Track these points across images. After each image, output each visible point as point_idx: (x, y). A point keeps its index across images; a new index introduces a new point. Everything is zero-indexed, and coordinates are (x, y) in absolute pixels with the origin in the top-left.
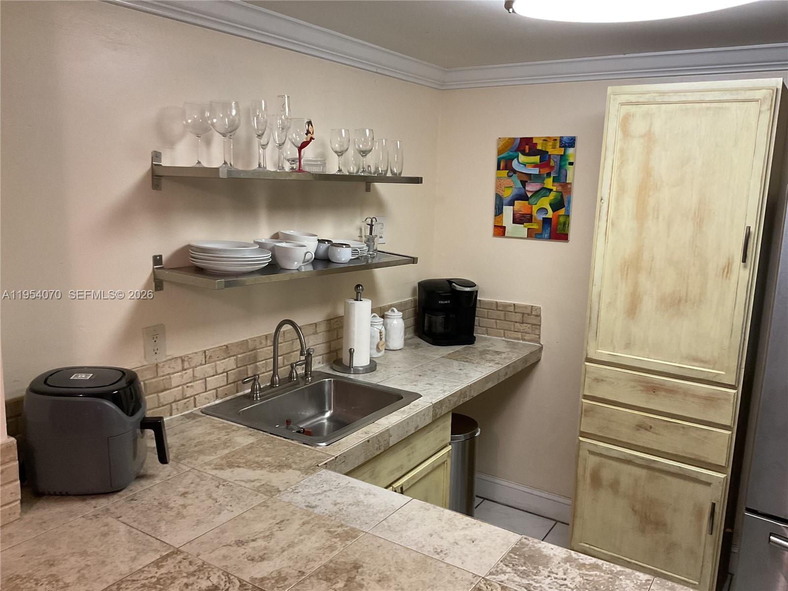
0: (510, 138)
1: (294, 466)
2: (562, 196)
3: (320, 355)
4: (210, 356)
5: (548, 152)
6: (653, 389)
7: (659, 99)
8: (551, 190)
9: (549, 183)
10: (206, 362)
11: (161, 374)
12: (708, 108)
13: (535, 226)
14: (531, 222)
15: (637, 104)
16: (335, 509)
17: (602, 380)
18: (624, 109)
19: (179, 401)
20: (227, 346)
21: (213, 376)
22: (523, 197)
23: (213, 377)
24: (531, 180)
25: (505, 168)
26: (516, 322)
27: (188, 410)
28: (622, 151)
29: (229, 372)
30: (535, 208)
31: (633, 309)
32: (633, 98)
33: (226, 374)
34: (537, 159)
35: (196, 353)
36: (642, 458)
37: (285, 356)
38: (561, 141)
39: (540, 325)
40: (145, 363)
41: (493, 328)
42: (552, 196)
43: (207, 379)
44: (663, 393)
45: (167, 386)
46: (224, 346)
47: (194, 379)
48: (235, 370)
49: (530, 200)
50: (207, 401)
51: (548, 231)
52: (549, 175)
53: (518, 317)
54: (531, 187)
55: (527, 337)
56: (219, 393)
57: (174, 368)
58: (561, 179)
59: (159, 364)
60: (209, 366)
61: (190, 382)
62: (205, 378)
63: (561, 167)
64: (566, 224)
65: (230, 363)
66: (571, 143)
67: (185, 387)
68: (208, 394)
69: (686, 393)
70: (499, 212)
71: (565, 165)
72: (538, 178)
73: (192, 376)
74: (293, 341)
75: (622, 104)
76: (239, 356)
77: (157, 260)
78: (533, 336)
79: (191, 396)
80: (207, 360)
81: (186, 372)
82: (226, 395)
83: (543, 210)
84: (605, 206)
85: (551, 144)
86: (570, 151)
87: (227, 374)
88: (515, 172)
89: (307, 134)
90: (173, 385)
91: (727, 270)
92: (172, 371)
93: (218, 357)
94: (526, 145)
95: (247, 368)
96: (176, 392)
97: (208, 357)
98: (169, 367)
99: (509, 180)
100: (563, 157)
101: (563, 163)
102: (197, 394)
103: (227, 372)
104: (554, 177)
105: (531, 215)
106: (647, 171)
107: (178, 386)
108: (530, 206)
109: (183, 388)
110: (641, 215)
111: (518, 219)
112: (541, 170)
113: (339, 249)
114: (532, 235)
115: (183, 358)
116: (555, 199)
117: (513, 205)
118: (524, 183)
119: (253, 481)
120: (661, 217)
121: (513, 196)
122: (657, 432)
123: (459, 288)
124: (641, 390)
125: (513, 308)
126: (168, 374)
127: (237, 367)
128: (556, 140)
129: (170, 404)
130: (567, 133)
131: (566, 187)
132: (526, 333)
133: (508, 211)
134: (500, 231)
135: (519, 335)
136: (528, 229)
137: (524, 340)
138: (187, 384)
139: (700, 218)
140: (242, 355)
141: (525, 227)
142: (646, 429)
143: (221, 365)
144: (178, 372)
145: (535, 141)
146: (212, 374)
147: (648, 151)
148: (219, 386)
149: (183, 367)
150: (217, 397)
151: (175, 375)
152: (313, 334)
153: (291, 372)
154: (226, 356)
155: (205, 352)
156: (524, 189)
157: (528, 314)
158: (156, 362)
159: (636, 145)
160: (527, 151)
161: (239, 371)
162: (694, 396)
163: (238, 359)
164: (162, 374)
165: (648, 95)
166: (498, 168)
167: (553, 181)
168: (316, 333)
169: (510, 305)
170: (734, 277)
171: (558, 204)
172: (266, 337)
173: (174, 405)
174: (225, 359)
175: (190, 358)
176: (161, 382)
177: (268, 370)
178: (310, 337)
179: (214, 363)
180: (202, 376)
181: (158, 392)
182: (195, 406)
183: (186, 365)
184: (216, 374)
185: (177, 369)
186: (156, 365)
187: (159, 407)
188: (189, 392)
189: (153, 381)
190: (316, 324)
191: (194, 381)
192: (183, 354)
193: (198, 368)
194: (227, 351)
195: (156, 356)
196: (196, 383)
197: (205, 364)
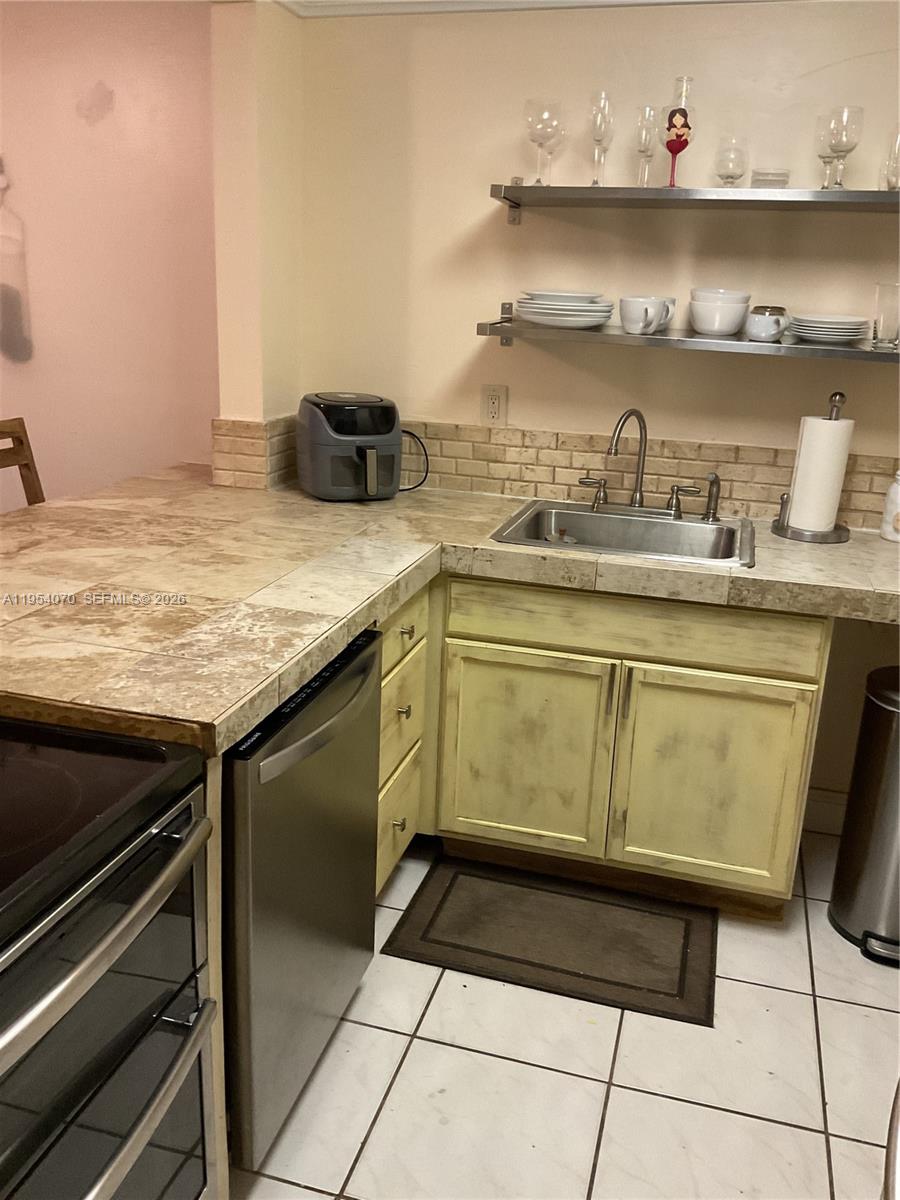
4: (563, 442)
11: (493, 441)
19: (515, 480)
20: (591, 437)
21: (566, 468)
23: (565, 470)
27: (524, 496)
29: (590, 471)
33: (585, 471)
35: (544, 432)
40: (480, 425)
43: (557, 469)
45: (499, 458)
46: (588, 435)
47: (537, 462)
48: (602, 472)
50: (554, 496)
56: (572, 492)
57: (511, 440)
59: (492, 430)
60: (561, 454)
61: (532, 464)
62: (554, 467)
65: (596, 461)
67: (523, 467)
68: (556, 488)
73: (534, 456)
74: (720, 463)
77: (506, 308)
79: (532, 482)
80: (558, 445)
81: (527, 449)
82: (581, 498)
87: (588, 472)
89: (669, 129)
90: (508, 460)
92: (507, 442)
93: (575, 447)
95: (623, 476)
96: (512, 470)
97: (560, 442)
98: (505, 437)
102: (540, 482)
103: (588, 470)
107: (515, 463)
109: (521, 468)
115: (525, 432)
126: (503, 445)
127: (606, 470)
129: (504, 480)
138: (526, 464)
143: (579, 459)
144: (516, 447)
146: (563, 465)
148: (573, 483)
149: (523, 443)
151: (512, 449)
152: (767, 464)
154: (587, 449)
155: (557, 434)
158: (491, 426)
161: (607, 475)
163: (609, 459)
164: (495, 442)
168: (774, 464)
172: (663, 442)
173: (507, 483)
174: (586, 452)
175: (533, 435)
176: (493, 451)
177: (660, 490)
178: (760, 468)
179: (569, 453)
180: (548, 463)
181: (489, 461)
182: (536, 496)
183: (528, 442)
184: (571, 468)
185: (514, 442)
186: (490, 430)
187: (488, 478)
188: (528, 476)
189: (483, 445)
190: (776, 451)
191: (537, 465)
192: (526, 428)
193: (544, 451)
194: (591, 443)
195: (493, 420)
196: (539, 467)
197: (556, 449)
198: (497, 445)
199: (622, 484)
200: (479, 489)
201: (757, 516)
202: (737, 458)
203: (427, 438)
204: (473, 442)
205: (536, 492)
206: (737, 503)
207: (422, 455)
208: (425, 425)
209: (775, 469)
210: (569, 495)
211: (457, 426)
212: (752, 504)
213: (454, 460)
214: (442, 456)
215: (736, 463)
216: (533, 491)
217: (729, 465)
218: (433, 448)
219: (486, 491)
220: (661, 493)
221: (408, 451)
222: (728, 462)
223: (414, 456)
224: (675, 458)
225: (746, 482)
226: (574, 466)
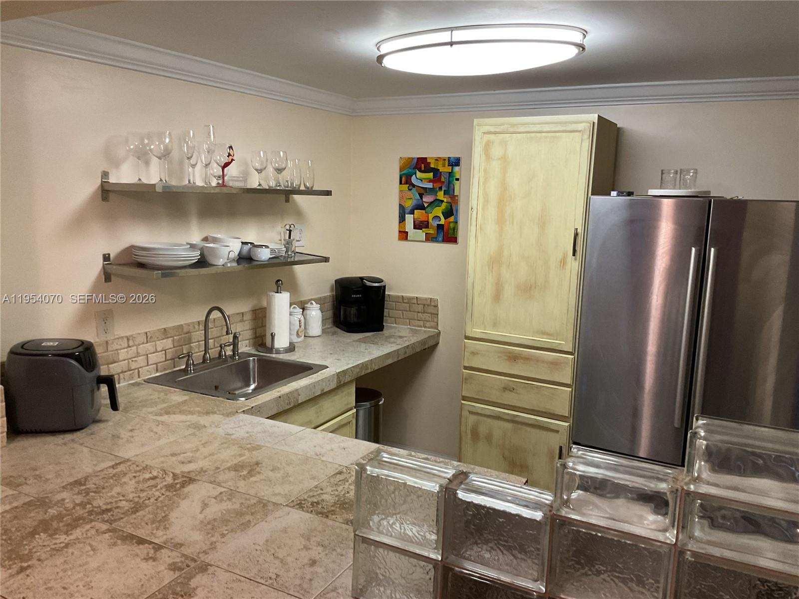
0: (409, 158)
1: (218, 412)
2: (451, 206)
3: (246, 340)
4: (151, 337)
5: (439, 170)
6: (514, 358)
7: (511, 130)
8: (442, 201)
9: (441, 195)
10: (147, 341)
11: (110, 349)
12: (546, 137)
13: (431, 231)
14: (428, 228)
15: (495, 133)
16: (247, 435)
17: (477, 353)
18: (487, 137)
19: (125, 372)
20: (165, 329)
21: (154, 353)
22: (421, 207)
24: (426, 192)
25: (406, 183)
26: (419, 312)
27: (133, 380)
28: (485, 170)
29: (167, 351)
30: (431, 216)
31: (497, 296)
32: (492, 129)
33: (164, 352)
34: (430, 175)
35: (139, 334)
36: (508, 414)
37: (215, 339)
38: (449, 161)
39: (438, 314)
40: (99, 340)
41: (400, 318)
42: (444, 206)
43: (149, 355)
44: (522, 361)
45: (115, 360)
46: (163, 328)
47: (138, 355)
48: (172, 349)
49: (427, 210)
50: (149, 373)
51: (441, 235)
52: (440, 188)
53: (420, 308)
54: (427, 199)
55: (428, 324)
56: (159, 367)
57: (121, 345)
58: (449, 192)
59: (109, 342)
60: (150, 345)
61: (135, 357)
62: (147, 355)
63: (449, 183)
64: (455, 230)
65: (168, 343)
66: (456, 162)
67: (130, 361)
68: (150, 368)
69: (538, 360)
70: (402, 219)
71: (453, 180)
72: (432, 191)
73: (136, 352)
75: (484, 133)
76: (175, 338)
77: (106, 258)
78: (432, 324)
79: (136, 369)
81: (131, 348)
82: (165, 369)
83: (437, 217)
84: (475, 213)
85: (441, 163)
86: (456, 169)
88: (414, 186)
89: (228, 156)
90: (121, 358)
91: (563, 262)
92: (119, 347)
93: (157, 338)
94: (422, 164)
95: (183, 348)
96: (125, 365)
97: (149, 337)
98: (117, 344)
99: (410, 193)
100: (451, 174)
101: (451, 179)
102: (141, 367)
103: (165, 351)
104: (444, 190)
105: (428, 222)
106: (504, 187)
107: (124, 360)
108: (427, 214)
109: (129, 362)
110: (501, 220)
111: (418, 226)
112: (435, 185)
113: (259, 250)
114: (429, 238)
115: (129, 337)
116: (446, 208)
117: (413, 214)
118: (421, 195)
119: (186, 422)
120: (515, 223)
121: (413, 206)
122: (518, 392)
123: (368, 284)
124: (506, 360)
125: (415, 300)
126: (117, 350)
127: (174, 347)
128: (445, 160)
129: (118, 374)
130: (453, 155)
131: (454, 199)
132: (427, 321)
133: (409, 218)
134: (404, 235)
135: (421, 323)
136: (426, 233)
137: (425, 327)
138: (132, 358)
139: (543, 222)
140: (178, 337)
141: (423, 232)
142: (510, 390)
143: (160, 345)
144: (124, 349)
145: (428, 161)
146: (152, 352)
147: (504, 170)
148: (159, 361)
149: (128, 345)
150: (157, 371)
151: (122, 351)
152: (241, 322)
153: (221, 351)
154: (164, 337)
155: (146, 333)
156: (421, 200)
157: (428, 305)
158: (106, 339)
159: (496, 165)
160: (423, 169)
161: (176, 350)
162: (543, 362)
163: (175, 340)
165: (502, 127)
166: (401, 183)
167: (444, 194)
168: (242, 321)
169: (413, 298)
170: (568, 267)
171: (450, 213)
172: (199, 322)
173: (121, 375)
174: (163, 339)
175: (133, 337)
176: (111, 356)
178: (238, 324)
179: (154, 343)
180: (144, 353)
181: (108, 364)
182: (140, 377)
183: (131, 343)
184: (156, 352)
185: (123, 346)
186: (107, 342)
188: (133, 366)
189: (104, 354)
190: (243, 313)
192: (128, 334)
193: (141, 346)
194: (165, 333)
195: (106, 335)
196: (139, 358)
197: (147, 343)
198: (112, 351)
205: (139, 375)
216: (137, 375)
226: (158, 350)
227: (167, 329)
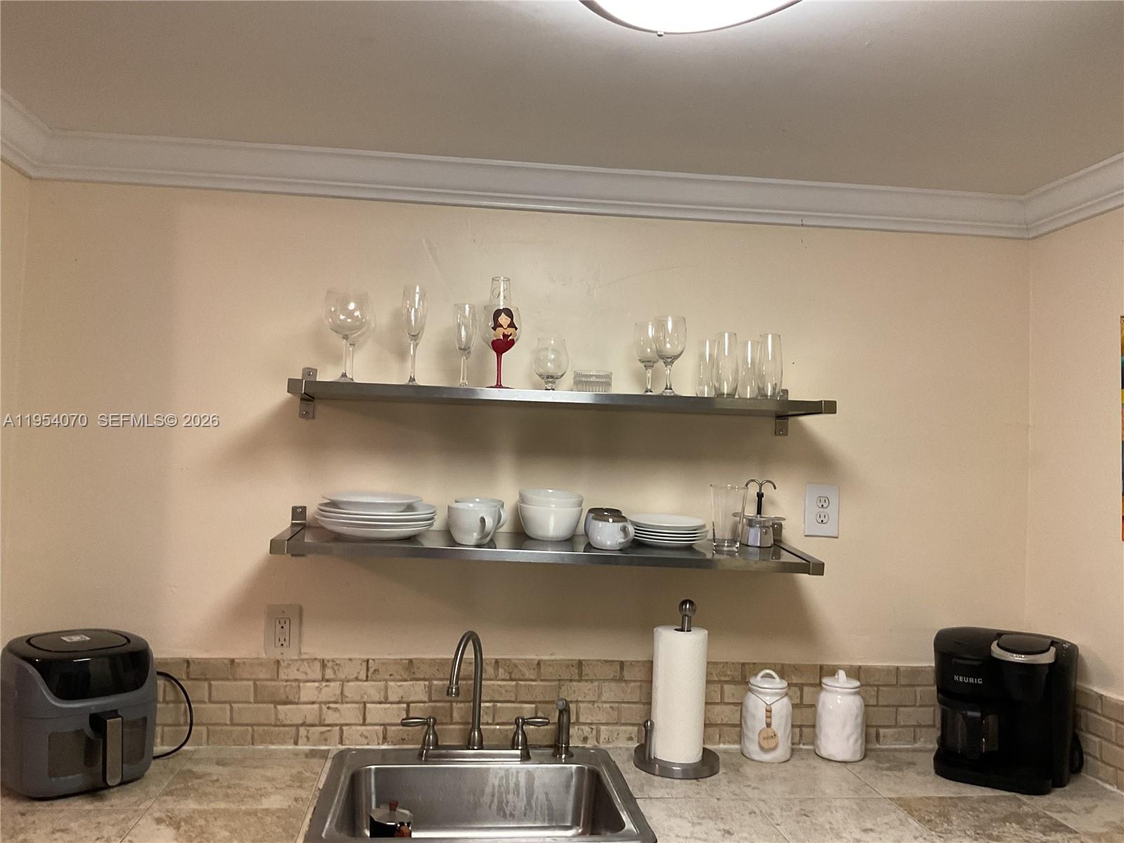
3: (633, 725)
4: (375, 671)
10: (367, 676)
11: (282, 676)
19: (312, 725)
20: (411, 661)
21: (380, 703)
23: (378, 706)
27: (326, 745)
29: (412, 705)
33: (405, 705)
35: (350, 660)
37: (539, 705)
40: (264, 656)
43: (368, 705)
45: (291, 698)
46: (406, 659)
47: (343, 699)
48: (426, 705)
50: (364, 741)
56: (389, 734)
57: (306, 673)
59: (281, 662)
60: (372, 686)
61: (335, 702)
62: (365, 703)
65: (418, 690)
67: (323, 706)
68: (368, 731)
73: (338, 692)
74: (562, 682)
76: (435, 682)
77: (299, 512)
79: (336, 725)
80: (369, 675)
81: (328, 684)
82: (403, 741)
87: (408, 706)
89: (494, 329)
90: (303, 699)
92: (301, 677)
93: (391, 675)
95: (451, 707)
96: (310, 712)
97: (371, 670)
98: (298, 670)
102: (347, 725)
103: (408, 704)
107: (313, 703)
109: (321, 709)
115: (326, 662)
126: (296, 680)
127: (431, 701)
129: (298, 726)
138: (329, 703)
140: (441, 683)
143: (397, 689)
144: (314, 681)
146: (377, 700)
148: (390, 721)
149: (323, 676)
150: (385, 739)
151: (309, 684)
152: (614, 680)
154: (406, 676)
155: (368, 661)
158: (279, 657)
161: (434, 708)
163: (433, 688)
164: (286, 678)
168: (620, 679)
172: (497, 662)
173: (302, 731)
174: (406, 680)
175: (336, 665)
176: (282, 689)
177: (497, 720)
178: (606, 684)
179: (382, 683)
180: (357, 698)
181: (276, 703)
182: (341, 742)
183: (329, 674)
184: (386, 702)
185: (311, 676)
186: (278, 662)
187: (276, 726)
188: (331, 717)
189: (269, 683)
190: (622, 664)
191: (342, 703)
192: (327, 656)
193: (351, 684)
194: (410, 669)
195: (282, 649)
196: (345, 705)
197: (367, 680)
198: (287, 681)
199: (451, 716)
200: (262, 742)
201: (608, 742)
202: (580, 674)
203: (189, 678)
204: (255, 680)
205: (341, 737)
206: (586, 728)
207: (181, 702)
208: (188, 662)
209: (623, 684)
210: (385, 738)
211: (232, 661)
212: (603, 728)
213: (228, 706)
214: (211, 701)
215: (579, 681)
216: (337, 737)
217: (574, 683)
218: (198, 691)
219: (273, 744)
220: (498, 724)
221: (161, 700)
222: (571, 680)
223: (171, 705)
224: (511, 680)
225: (594, 702)
226: (390, 699)
227: (414, 661)
